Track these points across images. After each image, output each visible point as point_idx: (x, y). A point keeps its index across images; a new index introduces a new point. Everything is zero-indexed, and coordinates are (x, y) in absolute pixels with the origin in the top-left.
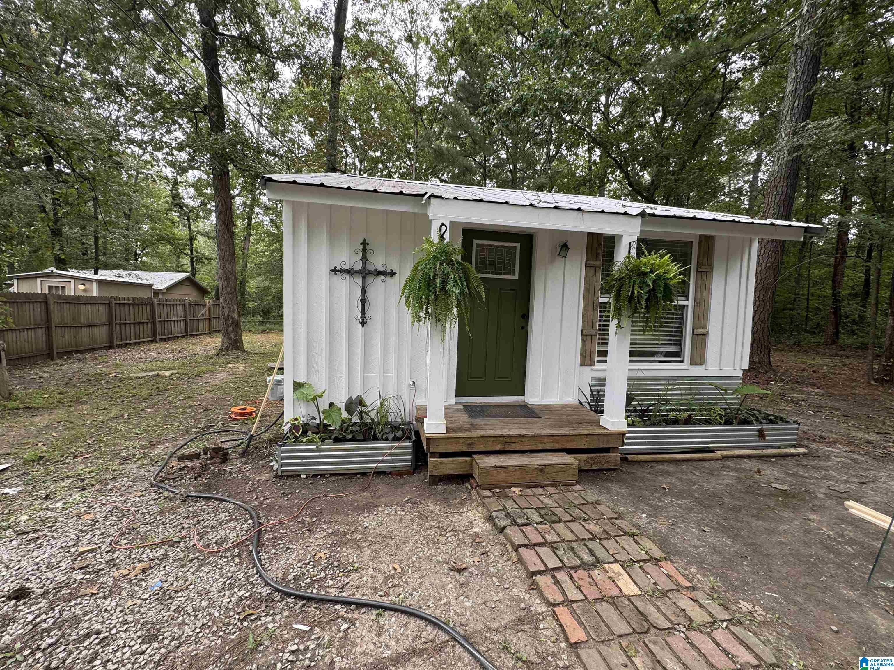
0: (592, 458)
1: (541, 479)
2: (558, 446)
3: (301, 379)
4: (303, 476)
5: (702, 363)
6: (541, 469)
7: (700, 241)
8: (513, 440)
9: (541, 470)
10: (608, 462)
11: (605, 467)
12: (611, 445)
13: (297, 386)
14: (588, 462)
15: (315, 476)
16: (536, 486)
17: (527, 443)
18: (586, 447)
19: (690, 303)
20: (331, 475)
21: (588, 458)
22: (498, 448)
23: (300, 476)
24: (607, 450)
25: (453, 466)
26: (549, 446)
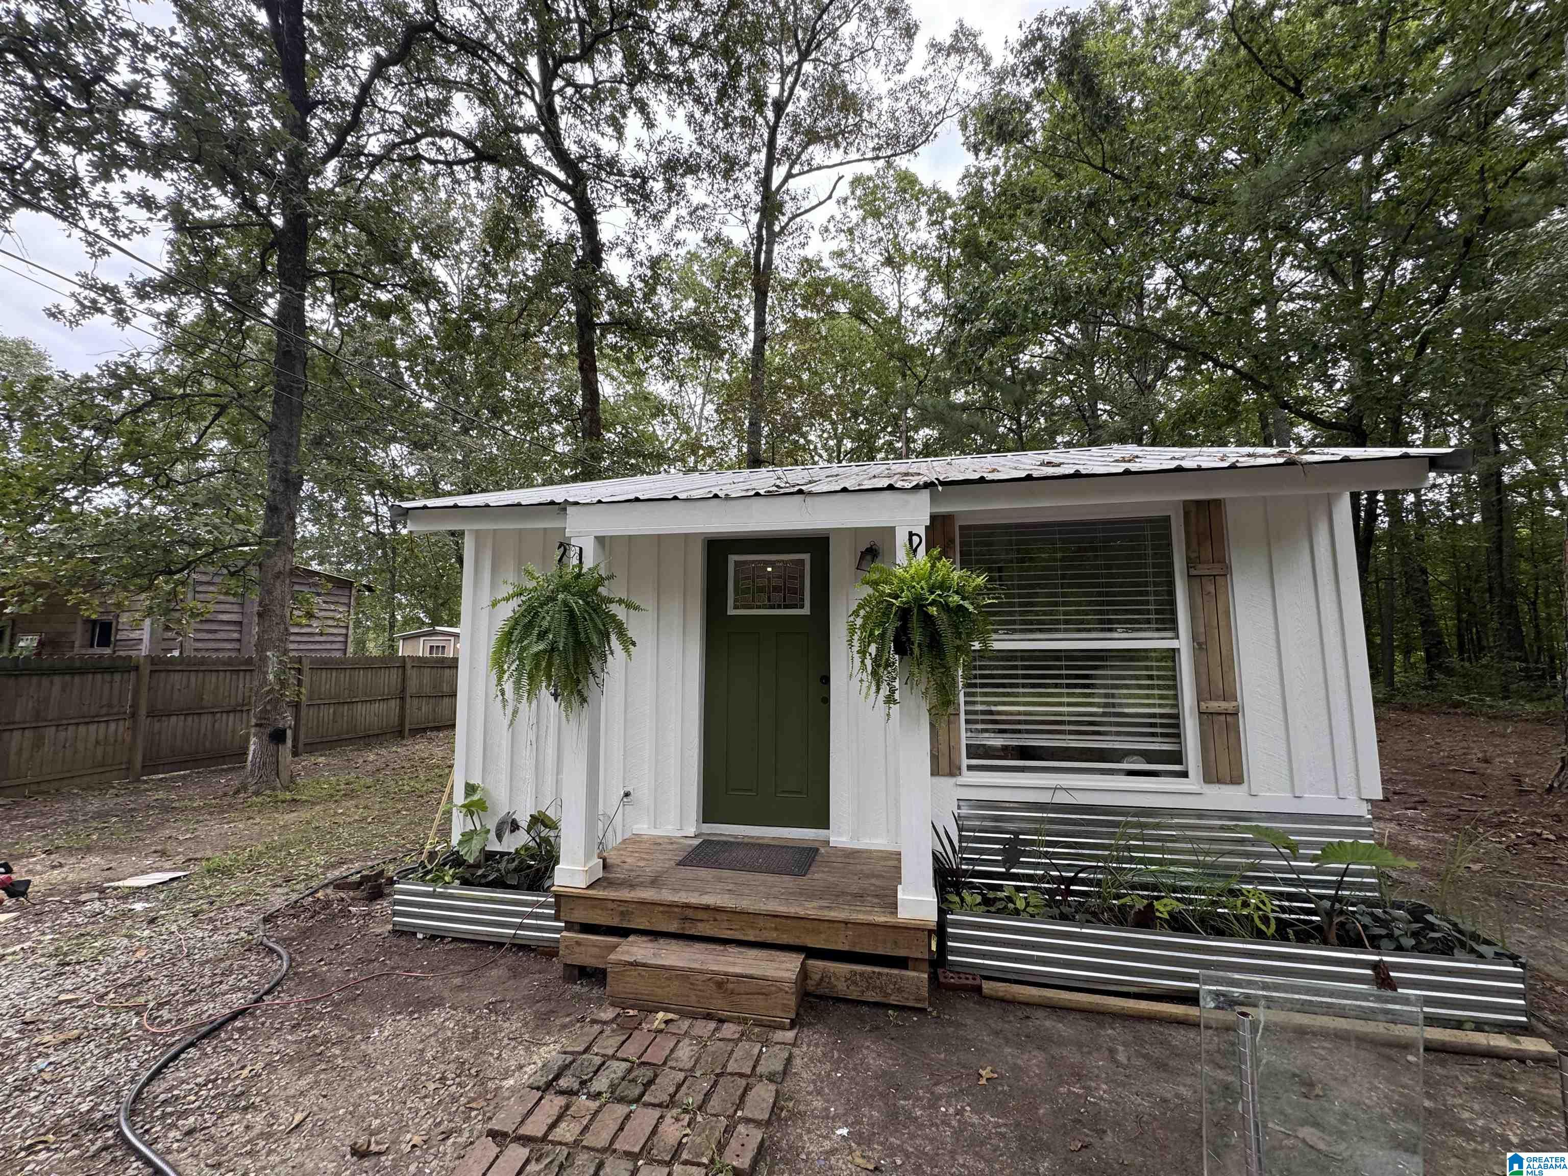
0: (862, 974)
1: (718, 1004)
2: (785, 939)
3: (476, 780)
4: (420, 936)
5: (1236, 778)
6: (721, 983)
7: (1187, 514)
8: (701, 915)
9: (720, 985)
10: (900, 990)
11: (893, 1000)
12: (902, 953)
13: (470, 789)
14: (855, 983)
15: (434, 937)
16: (708, 1017)
17: (725, 925)
18: (846, 948)
19: (1183, 643)
20: (455, 939)
21: (855, 973)
22: (673, 927)
23: (415, 934)
24: (901, 963)
25: (595, 951)
26: (771, 936)
